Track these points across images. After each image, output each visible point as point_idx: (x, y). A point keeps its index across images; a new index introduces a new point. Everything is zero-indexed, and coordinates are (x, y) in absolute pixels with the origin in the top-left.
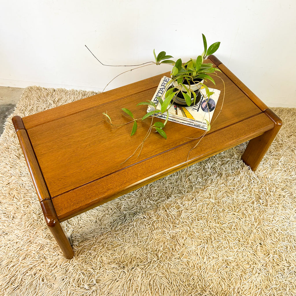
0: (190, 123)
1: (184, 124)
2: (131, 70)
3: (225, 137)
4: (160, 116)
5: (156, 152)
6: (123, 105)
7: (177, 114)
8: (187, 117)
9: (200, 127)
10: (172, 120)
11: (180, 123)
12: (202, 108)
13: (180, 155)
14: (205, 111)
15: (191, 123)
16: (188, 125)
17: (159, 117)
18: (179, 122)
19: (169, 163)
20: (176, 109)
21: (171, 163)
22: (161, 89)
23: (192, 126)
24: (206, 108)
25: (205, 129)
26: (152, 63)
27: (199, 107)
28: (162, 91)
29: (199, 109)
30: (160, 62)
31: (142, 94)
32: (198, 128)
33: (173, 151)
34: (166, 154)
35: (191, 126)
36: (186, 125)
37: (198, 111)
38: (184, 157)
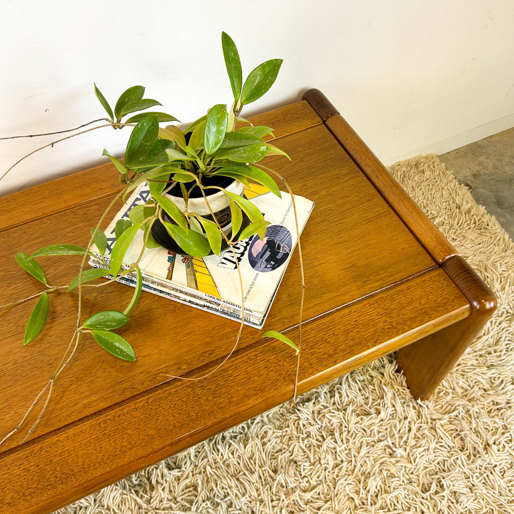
0: (208, 304)
1: (193, 306)
2: (52, 144)
3: (313, 354)
4: (127, 280)
5: (85, 407)
6: (32, 240)
7: (170, 277)
8: (197, 288)
9: (238, 318)
10: (161, 292)
11: (182, 302)
12: (250, 255)
13: (161, 418)
14: (258, 265)
15: (214, 306)
16: (205, 309)
17: (123, 282)
18: (178, 298)
19: (118, 452)
20: (172, 260)
21: (124, 449)
22: (145, 195)
23: (218, 314)
24: (261, 257)
25: (254, 324)
26: (105, 122)
27: (242, 254)
28: (144, 199)
29: (239, 259)
30: (124, 120)
31: (96, 205)
32: (233, 319)
33: (142, 404)
34: (114, 416)
35: (215, 313)
36: (199, 307)
37: (236, 267)
38: (171, 428)
